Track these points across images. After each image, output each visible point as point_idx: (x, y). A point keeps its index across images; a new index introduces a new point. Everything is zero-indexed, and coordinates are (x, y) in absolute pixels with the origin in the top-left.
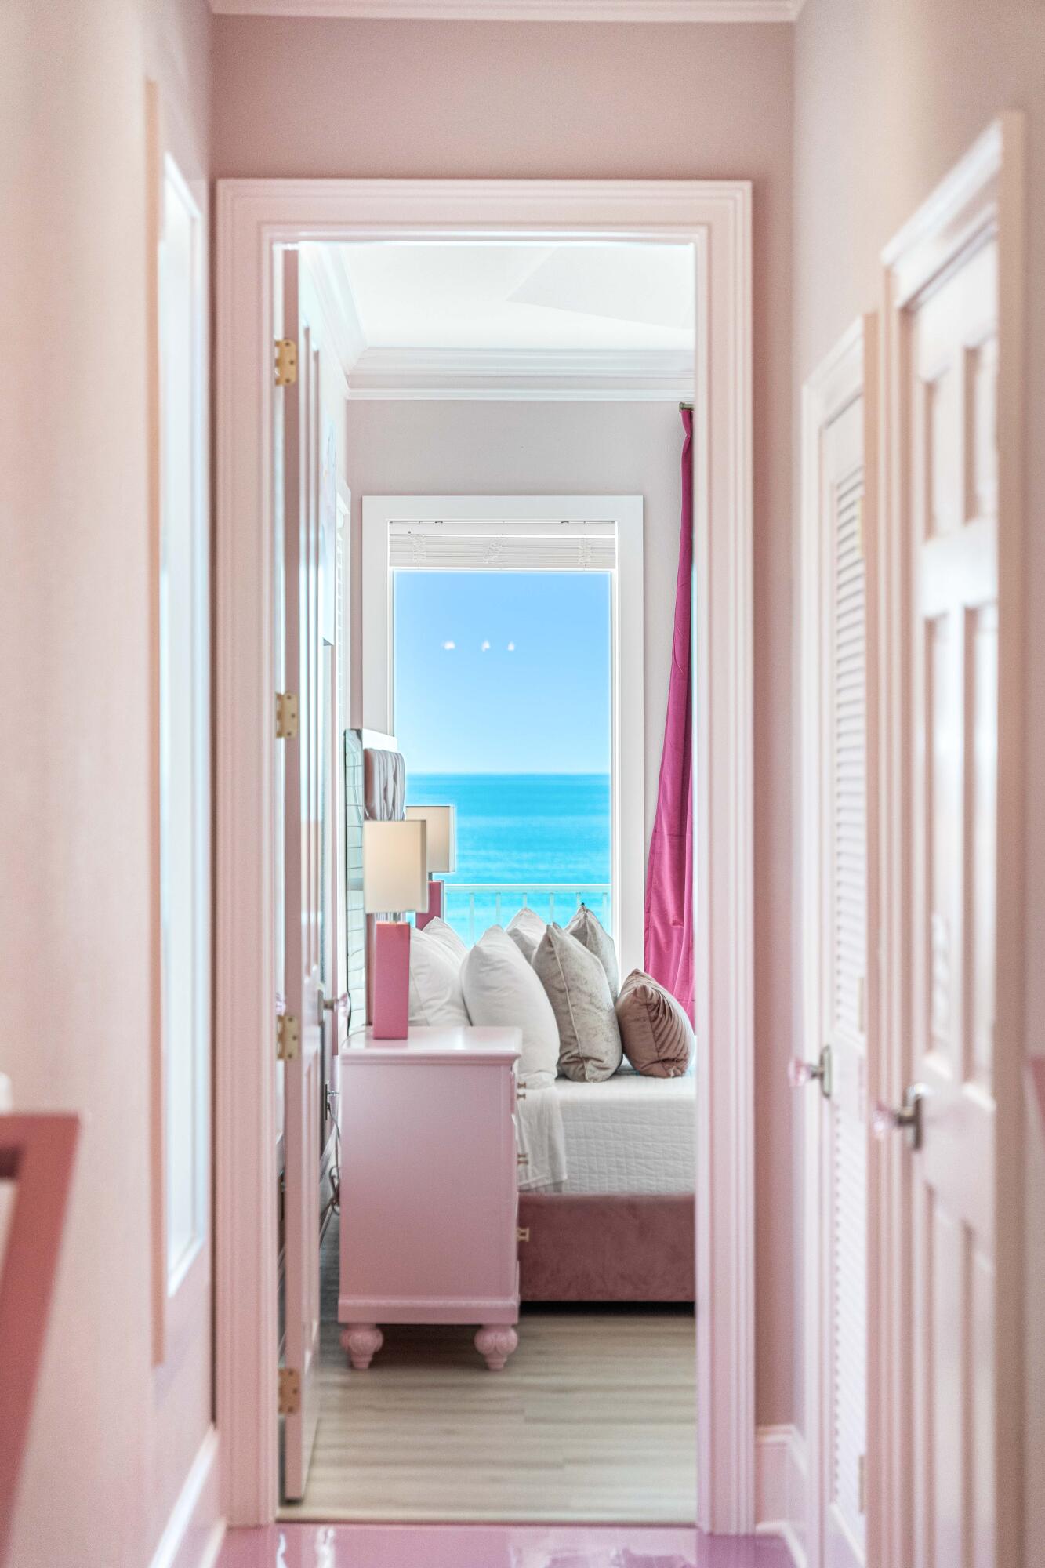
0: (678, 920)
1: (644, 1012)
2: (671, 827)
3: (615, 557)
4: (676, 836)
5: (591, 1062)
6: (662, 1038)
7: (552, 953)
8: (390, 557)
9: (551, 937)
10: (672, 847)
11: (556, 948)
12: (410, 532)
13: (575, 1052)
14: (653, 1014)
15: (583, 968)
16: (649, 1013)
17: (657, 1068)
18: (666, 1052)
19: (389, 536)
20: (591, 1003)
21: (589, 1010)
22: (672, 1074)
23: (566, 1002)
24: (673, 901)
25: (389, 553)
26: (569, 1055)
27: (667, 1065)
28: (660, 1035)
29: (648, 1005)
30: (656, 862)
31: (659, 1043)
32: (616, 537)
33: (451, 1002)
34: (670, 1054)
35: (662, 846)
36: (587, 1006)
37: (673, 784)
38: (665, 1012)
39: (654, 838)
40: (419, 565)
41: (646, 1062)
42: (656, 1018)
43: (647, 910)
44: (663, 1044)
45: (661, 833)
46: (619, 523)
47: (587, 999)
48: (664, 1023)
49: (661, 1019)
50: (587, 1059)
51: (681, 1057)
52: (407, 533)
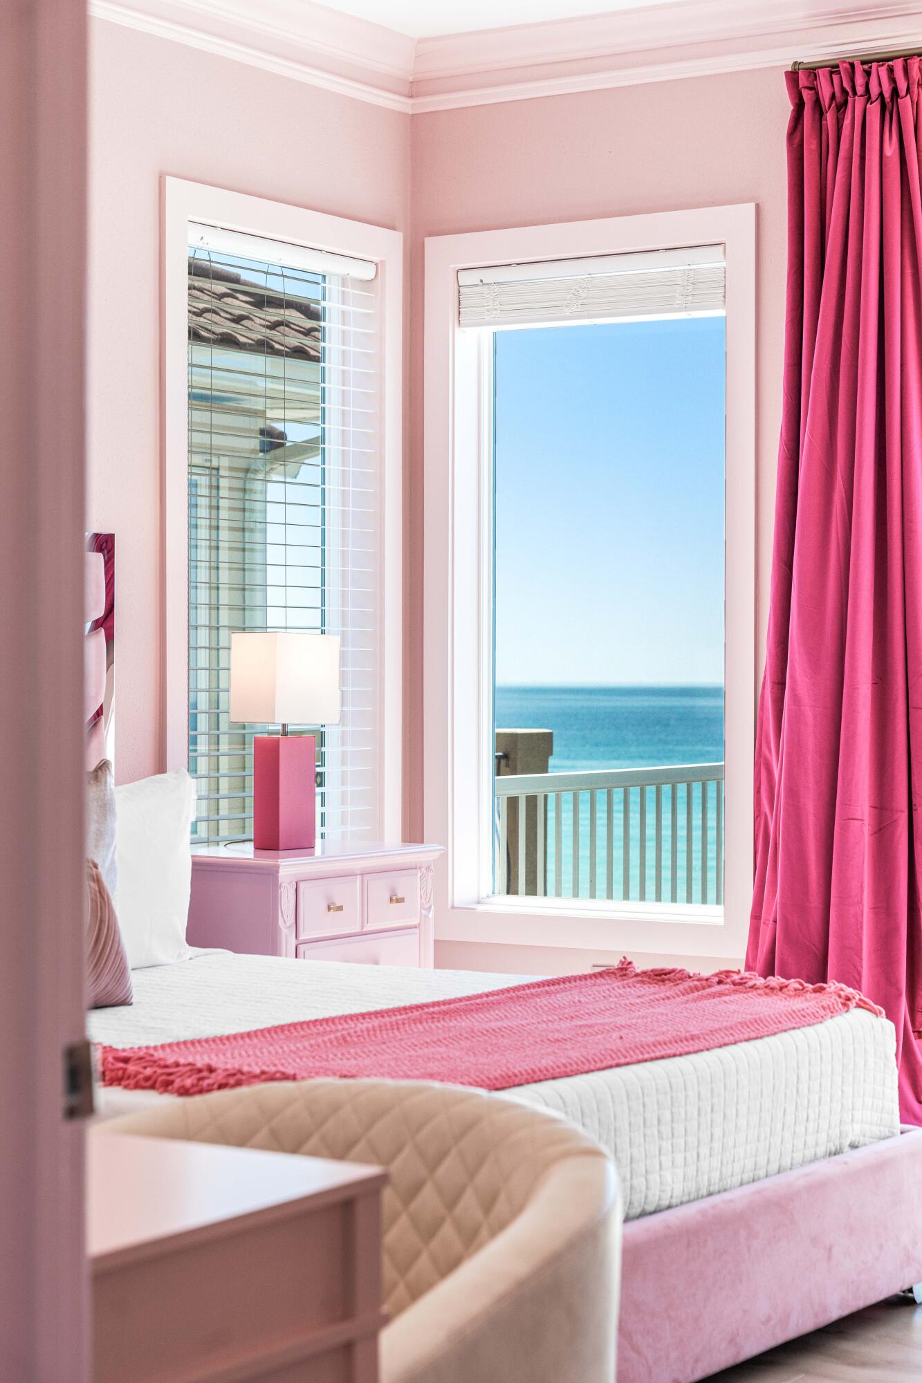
12: (481, 281)
52: (479, 283)
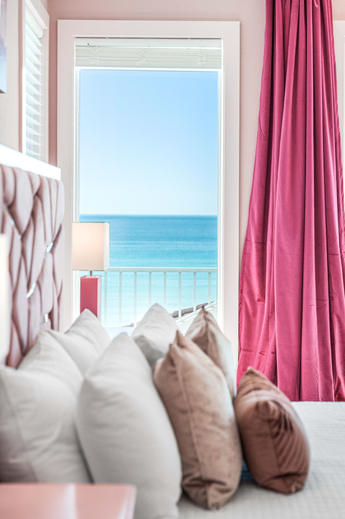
0: (261, 298)
1: (266, 428)
2: (257, 237)
3: (221, 62)
4: (259, 243)
5: (214, 486)
6: (284, 453)
7: (174, 373)
8: (76, 61)
9: (173, 356)
10: (258, 250)
11: (179, 369)
12: (88, 44)
13: (197, 475)
14: (275, 430)
15: (205, 386)
16: (271, 428)
17: (278, 483)
18: (287, 467)
19: (75, 47)
20: (214, 423)
21: (212, 432)
22: (293, 489)
23: (188, 423)
24: (258, 286)
25: (75, 58)
26: (191, 478)
27: (289, 481)
28: (282, 451)
29: (270, 421)
30: (247, 260)
31: (281, 458)
32: (222, 49)
33: (59, 440)
34: (292, 469)
35: (251, 249)
36: (210, 427)
37: (259, 209)
38: (286, 428)
39: (246, 244)
40: (94, 66)
41: (267, 477)
42: (277, 434)
43: (241, 291)
44: (284, 459)
45: (250, 241)
46: (224, 40)
47: (210, 419)
48: (285, 438)
49: (283, 435)
50: (210, 482)
51: (302, 471)
52: (87, 45)
